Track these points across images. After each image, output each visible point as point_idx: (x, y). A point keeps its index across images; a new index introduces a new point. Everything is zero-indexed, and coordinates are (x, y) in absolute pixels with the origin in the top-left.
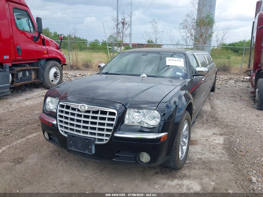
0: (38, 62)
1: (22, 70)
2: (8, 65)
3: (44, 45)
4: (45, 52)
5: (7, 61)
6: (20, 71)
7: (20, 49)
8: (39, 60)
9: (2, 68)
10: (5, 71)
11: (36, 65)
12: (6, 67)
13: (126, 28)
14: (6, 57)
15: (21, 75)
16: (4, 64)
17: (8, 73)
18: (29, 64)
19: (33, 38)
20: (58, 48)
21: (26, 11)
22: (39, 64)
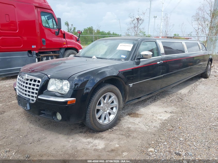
0: (59, 51)
1: (46, 56)
2: (35, 52)
3: (64, 38)
4: (65, 43)
5: (34, 49)
6: (44, 57)
7: (45, 41)
8: (60, 49)
9: (31, 54)
10: (33, 56)
11: (58, 53)
12: (33, 54)
13: (140, 23)
14: (33, 47)
15: (45, 59)
16: (32, 52)
17: (35, 58)
18: (52, 52)
19: (56, 33)
20: (77, 40)
21: (51, 14)
22: (60, 52)
